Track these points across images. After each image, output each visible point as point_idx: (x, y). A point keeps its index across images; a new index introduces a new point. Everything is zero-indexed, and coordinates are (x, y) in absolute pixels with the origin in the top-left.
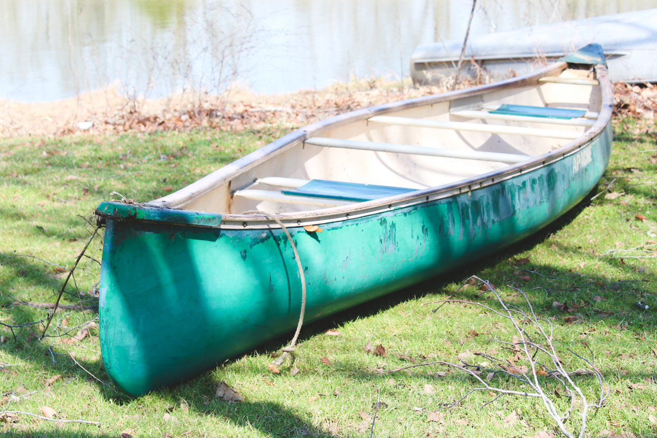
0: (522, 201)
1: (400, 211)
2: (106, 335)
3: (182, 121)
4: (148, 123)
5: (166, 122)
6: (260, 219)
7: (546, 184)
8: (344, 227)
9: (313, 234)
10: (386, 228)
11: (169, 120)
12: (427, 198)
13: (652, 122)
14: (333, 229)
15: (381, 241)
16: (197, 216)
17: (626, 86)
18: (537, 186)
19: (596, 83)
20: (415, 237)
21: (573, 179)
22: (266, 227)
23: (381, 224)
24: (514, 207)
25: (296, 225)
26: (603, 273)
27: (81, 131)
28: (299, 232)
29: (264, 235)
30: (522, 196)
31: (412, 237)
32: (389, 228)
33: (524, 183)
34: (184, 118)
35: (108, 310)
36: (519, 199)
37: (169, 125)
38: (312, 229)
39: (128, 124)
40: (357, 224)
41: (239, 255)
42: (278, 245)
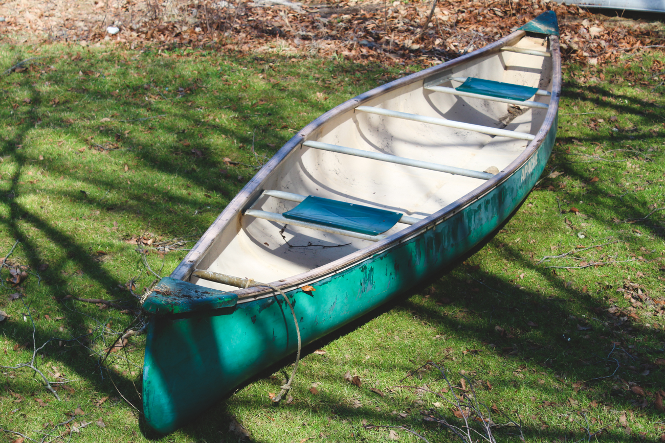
0: (477, 221)
1: (378, 257)
2: (148, 400)
3: (196, 33)
4: (167, 32)
5: (183, 34)
6: (267, 291)
7: (497, 201)
8: (333, 280)
9: (309, 293)
10: (366, 273)
11: (185, 32)
12: (400, 242)
13: (595, 70)
14: (324, 284)
15: (361, 284)
16: (219, 301)
17: (578, 9)
18: (490, 206)
19: (549, 55)
20: (389, 274)
21: (520, 188)
22: (272, 295)
23: (362, 271)
24: (470, 228)
25: (295, 288)
26: (538, 286)
27: (110, 36)
28: (297, 292)
29: (270, 301)
30: (477, 217)
31: (386, 274)
32: (368, 273)
33: (479, 207)
34: (198, 30)
35: (149, 382)
36: (474, 220)
37: (184, 37)
38: (307, 289)
39: (150, 32)
40: (343, 276)
41: (250, 320)
42: (281, 306)
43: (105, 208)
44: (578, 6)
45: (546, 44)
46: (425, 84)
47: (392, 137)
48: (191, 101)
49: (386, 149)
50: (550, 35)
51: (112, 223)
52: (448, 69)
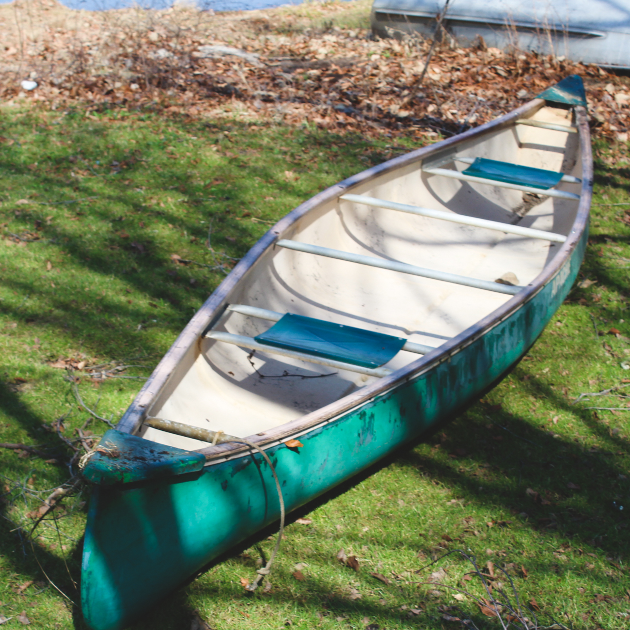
0: (500, 349)
1: (381, 399)
2: (88, 595)
3: (131, 91)
4: (96, 89)
5: (115, 91)
6: (243, 449)
7: (524, 322)
8: (325, 431)
9: (295, 449)
10: (365, 420)
11: (119, 89)
12: (407, 379)
13: (626, 148)
14: (314, 436)
15: (359, 435)
16: (182, 465)
17: (598, 70)
18: (515, 329)
19: (574, 131)
20: (393, 421)
21: (551, 304)
22: (248, 453)
23: (360, 418)
24: (491, 358)
25: (278, 443)
26: (576, 434)
27: (25, 92)
28: (279, 449)
29: (246, 461)
30: (500, 344)
31: (390, 421)
32: (367, 420)
33: (503, 331)
34: (134, 86)
35: (90, 573)
36: (497, 348)
37: (118, 95)
38: (293, 445)
39: (75, 89)
40: (337, 425)
41: (220, 486)
42: (259, 467)
43: (23, 319)
44: (598, 65)
45: (570, 116)
46: (424, 166)
47: (383, 232)
48: (128, 179)
49: (376, 249)
50: (576, 106)
51: (33, 339)
52: (452, 147)
